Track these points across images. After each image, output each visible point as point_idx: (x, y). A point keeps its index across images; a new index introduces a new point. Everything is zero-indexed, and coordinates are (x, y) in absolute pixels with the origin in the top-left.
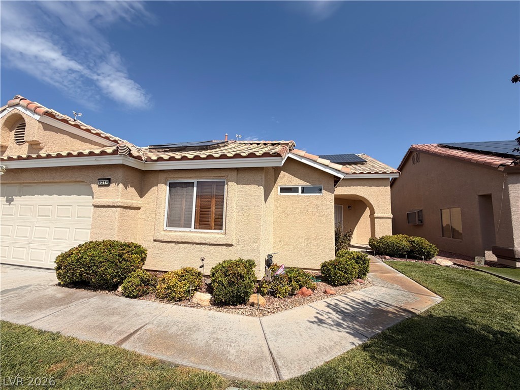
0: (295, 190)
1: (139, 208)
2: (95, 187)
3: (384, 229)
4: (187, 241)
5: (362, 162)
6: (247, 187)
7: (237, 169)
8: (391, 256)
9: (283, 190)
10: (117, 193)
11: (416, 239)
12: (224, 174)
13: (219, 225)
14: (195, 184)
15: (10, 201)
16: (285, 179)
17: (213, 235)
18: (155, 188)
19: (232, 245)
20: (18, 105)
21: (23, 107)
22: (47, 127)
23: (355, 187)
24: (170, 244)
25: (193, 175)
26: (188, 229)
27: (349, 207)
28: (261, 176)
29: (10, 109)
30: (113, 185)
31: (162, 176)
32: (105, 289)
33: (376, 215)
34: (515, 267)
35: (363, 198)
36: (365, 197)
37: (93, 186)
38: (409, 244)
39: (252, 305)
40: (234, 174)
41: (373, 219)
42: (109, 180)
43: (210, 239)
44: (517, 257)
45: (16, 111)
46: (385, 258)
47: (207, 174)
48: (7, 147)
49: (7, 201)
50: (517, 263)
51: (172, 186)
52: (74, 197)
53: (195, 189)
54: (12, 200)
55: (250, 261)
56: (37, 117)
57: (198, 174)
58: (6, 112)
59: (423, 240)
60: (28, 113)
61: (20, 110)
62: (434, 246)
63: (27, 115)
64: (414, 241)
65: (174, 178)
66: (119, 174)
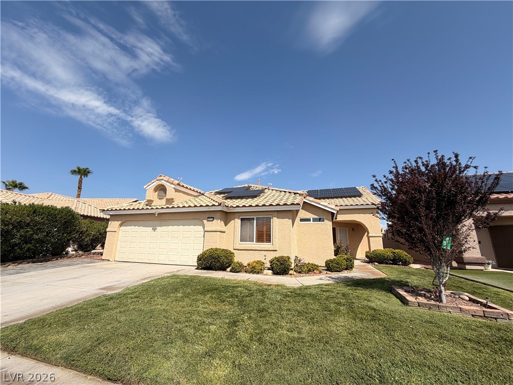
0: (309, 220)
1: (224, 232)
2: (205, 221)
3: (377, 245)
4: (252, 249)
5: (360, 195)
6: (283, 220)
7: (277, 211)
8: (379, 263)
9: (302, 220)
10: (218, 224)
11: (397, 251)
12: (271, 213)
13: (269, 240)
14: (255, 219)
15: (154, 229)
16: (303, 214)
17: (266, 246)
18: (233, 221)
19: (276, 251)
20: (162, 179)
21: (165, 181)
22: (176, 190)
23: (353, 215)
24: (243, 251)
25: (254, 214)
26: (252, 243)
27: (353, 229)
28: (290, 214)
29: (157, 182)
30: (215, 220)
31: (237, 215)
32: (221, 270)
33: (370, 235)
34: (466, 269)
35: (360, 222)
36: (361, 222)
37: (204, 221)
38: (392, 254)
39: (291, 274)
40: (276, 213)
41: (369, 237)
42: (213, 218)
43: (265, 247)
44: (465, 262)
45: (161, 183)
46: (374, 264)
47: (261, 213)
48: (153, 201)
49: (153, 230)
50: (466, 266)
51: (242, 220)
52: (192, 227)
53: (255, 221)
54: (156, 229)
55: (288, 256)
56: (173, 186)
57: (257, 214)
58: (155, 183)
59: (401, 251)
60: (168, 184)
61: (163, 182)
62: (409, 255)
63: (167, 185)
64: (395, 253)
65: (243, 216)
66: (219, 215)
